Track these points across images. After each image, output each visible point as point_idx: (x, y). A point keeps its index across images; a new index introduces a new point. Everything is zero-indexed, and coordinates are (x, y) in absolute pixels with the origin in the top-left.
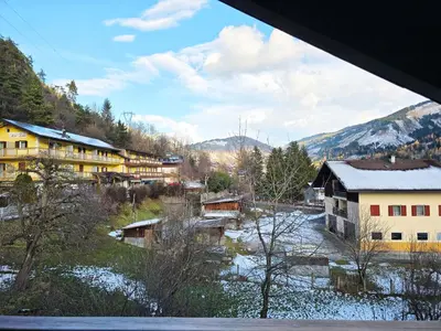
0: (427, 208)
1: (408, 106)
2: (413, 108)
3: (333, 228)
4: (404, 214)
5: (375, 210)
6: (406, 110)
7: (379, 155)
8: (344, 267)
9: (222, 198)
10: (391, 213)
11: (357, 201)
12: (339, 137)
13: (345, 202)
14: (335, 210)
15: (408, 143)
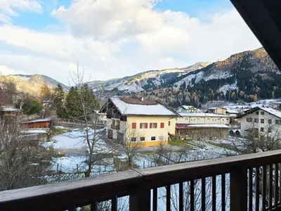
0: (156, 124)
1: (142, 72)
2: (144, 73)
3: (110, 137)
4: (146, 127)
5: (134, 125)
6: (141, 74)
7: (128, 97)
8: (119, 157)
9: (33, 119)
10: (141, 127)
11: (126, 120)
12: (107, 84)
13: (119, 122)
14: (113, 126)
15: (142, 92)
